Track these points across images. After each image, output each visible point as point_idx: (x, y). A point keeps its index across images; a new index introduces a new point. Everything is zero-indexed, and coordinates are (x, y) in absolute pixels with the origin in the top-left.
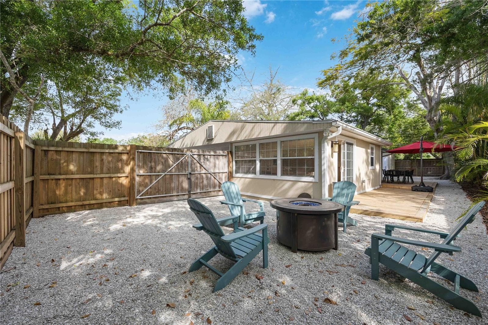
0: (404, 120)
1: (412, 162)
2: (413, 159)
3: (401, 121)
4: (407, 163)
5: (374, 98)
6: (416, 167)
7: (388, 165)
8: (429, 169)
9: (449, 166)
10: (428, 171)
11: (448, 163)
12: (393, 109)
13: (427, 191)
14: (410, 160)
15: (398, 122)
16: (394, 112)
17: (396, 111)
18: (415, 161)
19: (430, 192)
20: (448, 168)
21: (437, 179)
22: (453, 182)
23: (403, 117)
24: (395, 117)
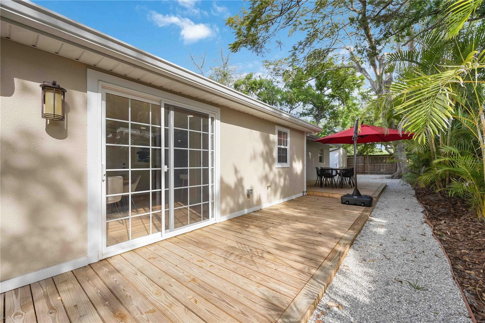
0: (357, 113)
1: (364, 158)
2: (366, 155)
3: (355, 113)
4: (360, 159)
5: (328, 89)
6: (369, 164)
7: (339, 162)
8: (381, 166)
9: (401, 163)
10: (380, 169)
11: (399, 159)
12: (346, 100)
13: (363, 204)
14: (363, 156)
15: (351, 115)
16: (347, 103)
17: (350, 103)
18: (368, 157)
19: (367, 206)
20: (400, 165)
21: (388, 178)
22: (405, 183)
23: (357, 110)
24: (348, 108)
